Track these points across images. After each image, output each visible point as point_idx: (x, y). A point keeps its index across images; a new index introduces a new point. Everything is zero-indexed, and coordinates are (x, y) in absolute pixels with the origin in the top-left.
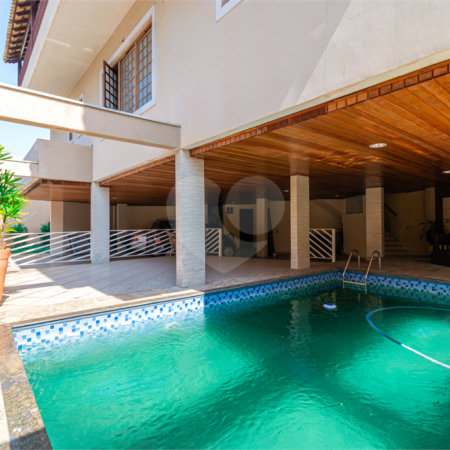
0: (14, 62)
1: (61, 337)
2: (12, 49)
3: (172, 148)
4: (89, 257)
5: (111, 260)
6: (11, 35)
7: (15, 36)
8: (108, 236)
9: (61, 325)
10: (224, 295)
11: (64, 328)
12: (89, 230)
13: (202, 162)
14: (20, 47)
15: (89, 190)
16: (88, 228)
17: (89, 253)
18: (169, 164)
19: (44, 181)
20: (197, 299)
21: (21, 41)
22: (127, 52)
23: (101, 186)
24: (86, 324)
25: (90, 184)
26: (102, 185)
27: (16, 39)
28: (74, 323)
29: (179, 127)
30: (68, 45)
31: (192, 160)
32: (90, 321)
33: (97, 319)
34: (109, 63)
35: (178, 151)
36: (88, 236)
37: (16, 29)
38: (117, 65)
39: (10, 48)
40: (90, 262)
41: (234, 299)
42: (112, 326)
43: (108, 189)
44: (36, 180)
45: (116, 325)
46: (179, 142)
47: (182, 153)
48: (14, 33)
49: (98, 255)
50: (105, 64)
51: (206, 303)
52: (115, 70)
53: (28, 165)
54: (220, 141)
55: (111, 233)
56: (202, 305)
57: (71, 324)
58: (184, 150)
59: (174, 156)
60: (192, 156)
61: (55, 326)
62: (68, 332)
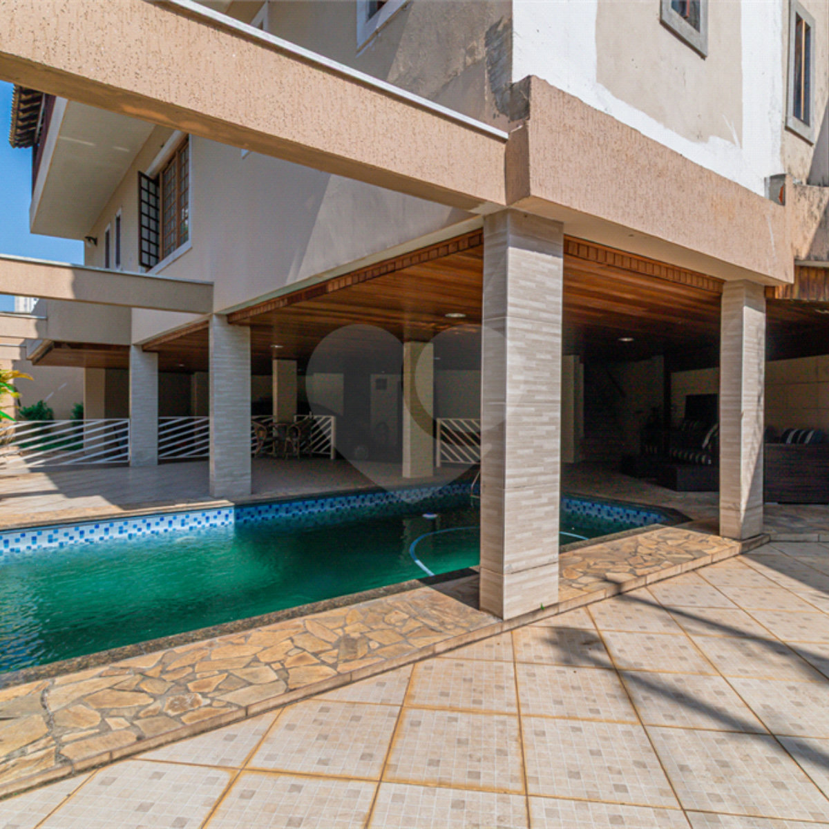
0: (26, 146)
1: (34, 547)
2: (22, 128)
3: (203, 313)
4: (126, 458)
5: (161, 462)
6: (19, 109)
7: (24, 111)
8: (156, 426)
9: (35, 534)
10: (266, 507)
11: (38, 537)
12: (127, 416)
13: (248, 330)
14: (35, 125)
15: (127, 357)
16: (126, 414)
17: (126, 450)
18: (201, 333)
19: (58, 344)
20: (224, 512)
21: (36, 117)
22: (170, 162)
23: (144, 351)
24: (66, 534)
25: (128, 347)
26: (146, 348)
27: (26, 115)
28: (51, 532)
29: (210, 285)
30: (91, 144)
31: (231, 328)
32: (71, 531)
33: (81, 528)
34: (147, 173)
35: (211, 316)
36: (126, 425)
37: (25, 102)
38: (158, 177)
39: (18, 127)
40: (127, 465)
41: (283, 514)
42: (102, 539)
43: (156, 356)
44: (46, 342)
45: (106, 537)
46: (211, 305)
47: (215, 320)
48: (23, 106)
49: (138, 455)
50: (141, 175)
51: (237, 517)
52: (155, 181)
53: (32, 322)
54: (252, 308)
55: (161, 422)
56: (232, 519)
57: (47, 533)
58: (219, 315)
59: (207, 322)
60: (230, 323)
61: (27, 534)
62: (43, 543)
